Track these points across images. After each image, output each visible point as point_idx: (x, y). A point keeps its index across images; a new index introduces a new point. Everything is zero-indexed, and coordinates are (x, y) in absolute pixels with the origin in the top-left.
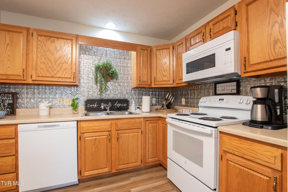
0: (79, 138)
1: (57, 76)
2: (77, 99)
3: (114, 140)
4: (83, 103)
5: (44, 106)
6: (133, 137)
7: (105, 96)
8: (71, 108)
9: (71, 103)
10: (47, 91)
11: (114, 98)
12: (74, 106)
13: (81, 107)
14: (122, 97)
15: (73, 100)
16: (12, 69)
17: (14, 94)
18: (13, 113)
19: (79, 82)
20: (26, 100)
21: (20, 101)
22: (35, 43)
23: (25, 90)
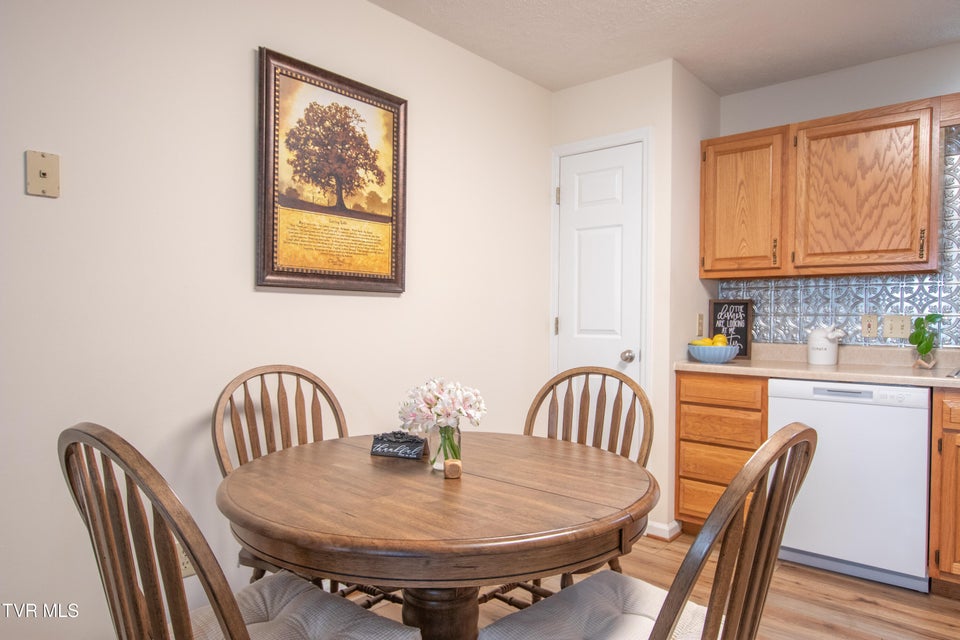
0: (937, 446)
1: (867, 247)
2: (932, 318)
4: (958, 333)
5: (821, 337)
8: (909, 348)
9: (909, 331)
10: (832, 295)
13: (949, 349)
15: (918, 323)
16: (750, 242)
17: (747, 305)
18: (744, 354)
19: (943, 258)
20: (773, 321)
21: (760, 322)
22: (802, 164)
23: (771, 294)
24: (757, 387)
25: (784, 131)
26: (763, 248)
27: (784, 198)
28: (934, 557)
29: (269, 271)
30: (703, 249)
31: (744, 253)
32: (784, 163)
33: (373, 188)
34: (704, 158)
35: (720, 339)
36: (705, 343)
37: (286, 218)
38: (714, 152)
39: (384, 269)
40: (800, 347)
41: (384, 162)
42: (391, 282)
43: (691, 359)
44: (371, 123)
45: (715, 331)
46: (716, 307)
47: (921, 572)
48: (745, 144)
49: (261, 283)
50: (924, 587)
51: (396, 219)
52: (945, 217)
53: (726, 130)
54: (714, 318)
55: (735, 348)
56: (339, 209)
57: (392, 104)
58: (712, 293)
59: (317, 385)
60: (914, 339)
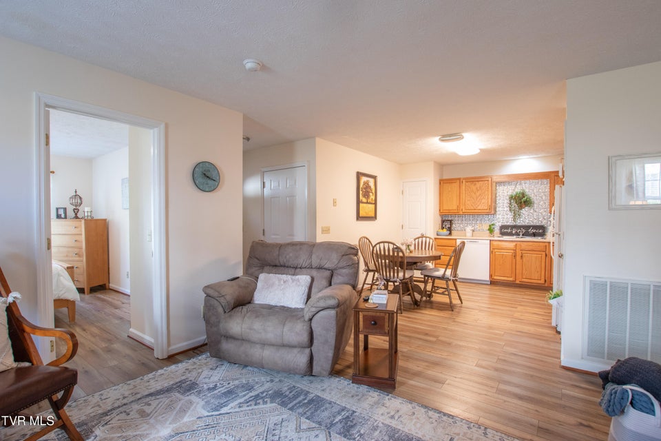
0: (491, 252)
1: (479, 208)
2: (493, 225)
3: (518, 258)
4: (499, 228)
5: (469, 229)
6: (536, 258)
7: (520, 222)
8: (488, 232)
9: (488, 227)
10: (471, 219)
11: (529, 224)
12: (491, 230)
13: (497, 230)
14: (538, 224)
15: (490, 226)
16: (452, 206)
17: (451, 221)
18: (450, 234)
19: (496, 211)
20: (457, 225)
21: (454, 225)
22: (464, 187)
23: (456, 218)
24: (454, 241)
25: (459, 179)
26: (455, 207)
27: (460, 196)
28: (491, 276)
29: (359, 218)
30: (440, 207)
31: (450, 208)
32: (460, 187)
33: (372, 197)
34: (440, 183)
35: (445, 230)
36: (441, 231)
37: (361, 205)
38: (443, 182)
39: (373, 215)
40: (464, 232)
41: (373, 191)
42: (375, 218)
43: (438, 235)
44: (371, 182)
45: (443, 228)
46: (443, 222)
47: (488, 279)
48: (451, 181)
49: (357, 219)
50: (489, 283)
51: (375, 204)
52: (496, 201)
53: (444, 178)
54: (442, 225)
55: (449, 232)
56: (367, 203)
57: (374, 177)
58: (442, 218)
59: (369, 241)
60: (489, 230)
